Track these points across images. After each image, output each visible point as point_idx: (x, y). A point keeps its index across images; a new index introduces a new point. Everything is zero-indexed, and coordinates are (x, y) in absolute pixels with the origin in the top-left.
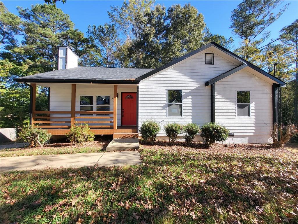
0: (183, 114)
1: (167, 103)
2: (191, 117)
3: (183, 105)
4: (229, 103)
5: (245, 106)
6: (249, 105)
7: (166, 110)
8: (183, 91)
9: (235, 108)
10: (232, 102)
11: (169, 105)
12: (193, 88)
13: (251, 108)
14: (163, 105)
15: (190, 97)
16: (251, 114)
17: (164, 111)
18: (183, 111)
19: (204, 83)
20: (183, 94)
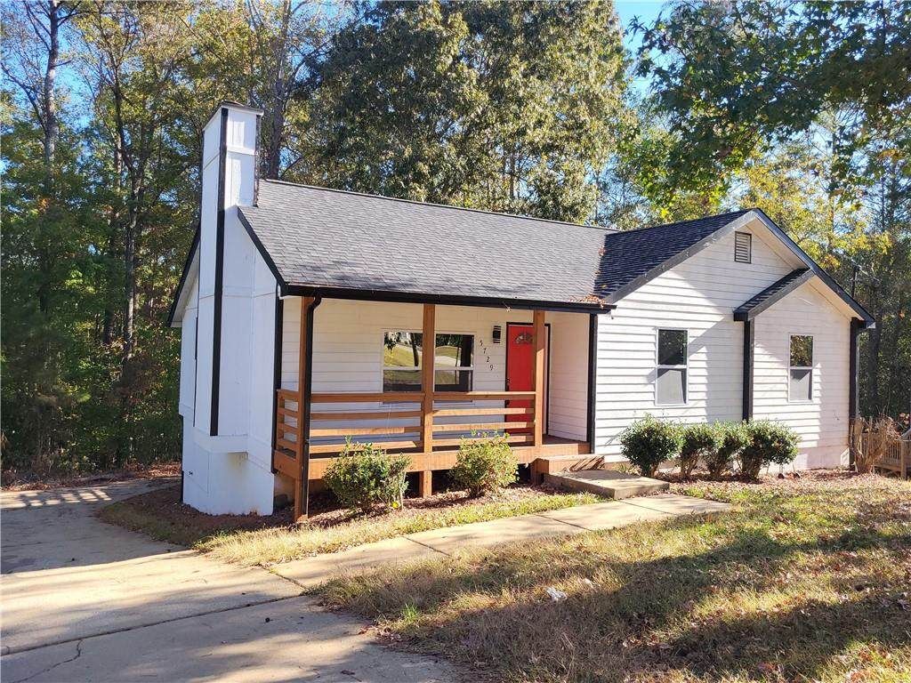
0: (689, 396)
1: (658, 366)
2: (703, 404)
3: (689, 372)
4: (776, 365)
5: (805, 373)
6: (811, 371)
7: (654, 384)
8: (690, 333)
9: (785, 380)
10: (782, 363)
11: (661, 372)
12: (710, 325)
13: (815, 379)
14: (647, 372)
15: (704, 349)
16: (814, 393)
17: (650, 388)
18: (689, 388)
19: (732, 313)
20: (690, 340)
